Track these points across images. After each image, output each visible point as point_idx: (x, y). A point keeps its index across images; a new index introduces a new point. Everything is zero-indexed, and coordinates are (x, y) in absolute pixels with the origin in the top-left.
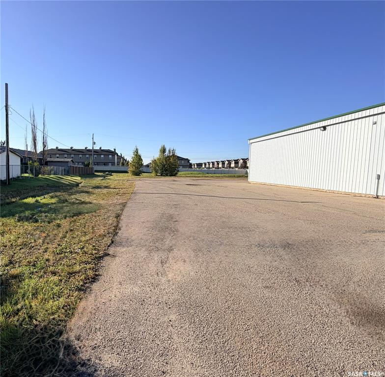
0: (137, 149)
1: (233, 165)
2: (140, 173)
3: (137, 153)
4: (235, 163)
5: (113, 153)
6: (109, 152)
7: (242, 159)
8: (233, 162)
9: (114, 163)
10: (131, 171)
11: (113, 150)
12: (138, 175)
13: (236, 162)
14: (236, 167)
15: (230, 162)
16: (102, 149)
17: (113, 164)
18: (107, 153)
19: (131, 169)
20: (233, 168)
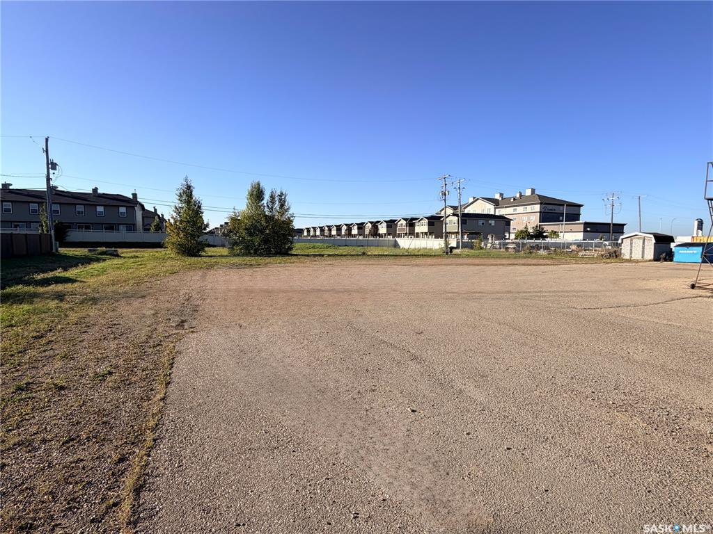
0: (189, 187)
1: (355, 231)
2: (199, 251)
3: (190, 196)
4: (359, 228)
5: (132, 203)
6: (119, 199)
7: (371, 223)
8: (356, 227)
9: (135, 225)
10: (173, 243)
11: (131, 197)
12: (196, 255)
13: (361, 226)
14: (360, 235)
15: (349, 227)
16: (100, 191)
17: (131, 227)
18: (116, 203)
19: (172, 238)
20: (355, 236)
